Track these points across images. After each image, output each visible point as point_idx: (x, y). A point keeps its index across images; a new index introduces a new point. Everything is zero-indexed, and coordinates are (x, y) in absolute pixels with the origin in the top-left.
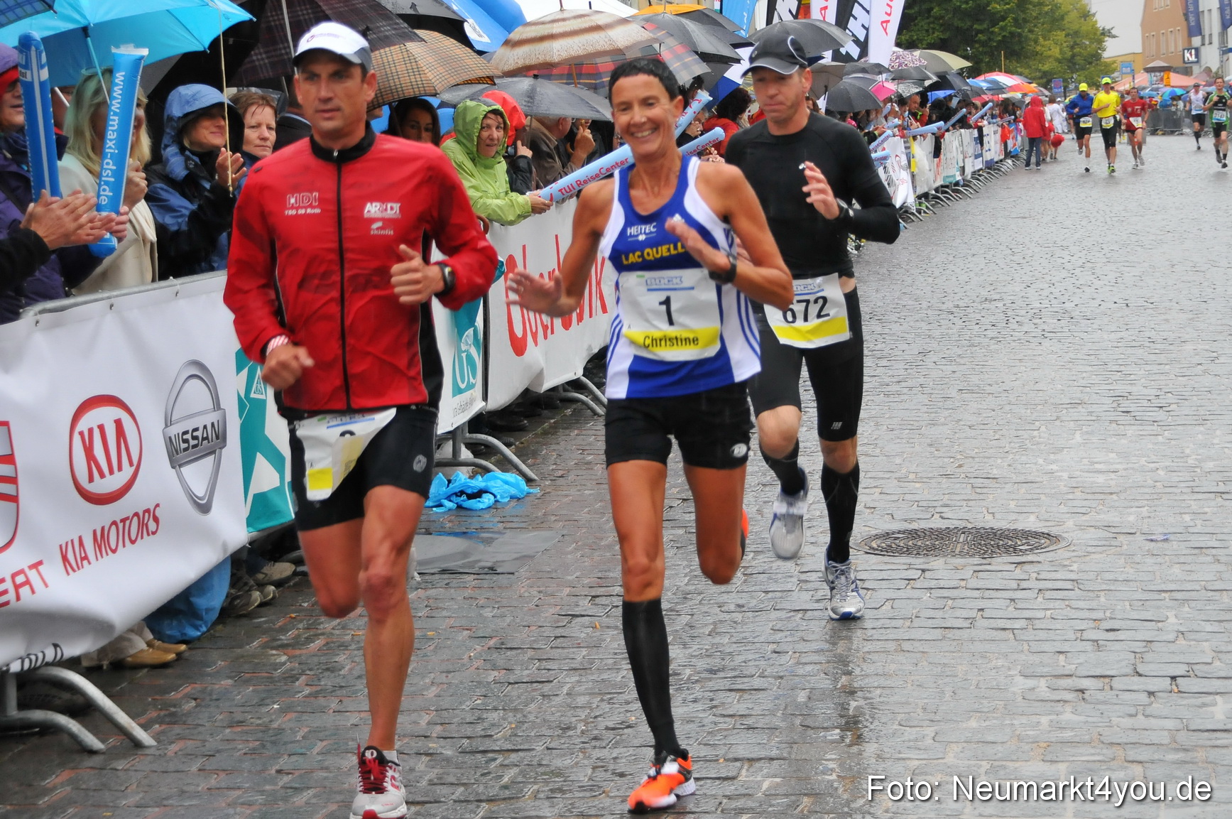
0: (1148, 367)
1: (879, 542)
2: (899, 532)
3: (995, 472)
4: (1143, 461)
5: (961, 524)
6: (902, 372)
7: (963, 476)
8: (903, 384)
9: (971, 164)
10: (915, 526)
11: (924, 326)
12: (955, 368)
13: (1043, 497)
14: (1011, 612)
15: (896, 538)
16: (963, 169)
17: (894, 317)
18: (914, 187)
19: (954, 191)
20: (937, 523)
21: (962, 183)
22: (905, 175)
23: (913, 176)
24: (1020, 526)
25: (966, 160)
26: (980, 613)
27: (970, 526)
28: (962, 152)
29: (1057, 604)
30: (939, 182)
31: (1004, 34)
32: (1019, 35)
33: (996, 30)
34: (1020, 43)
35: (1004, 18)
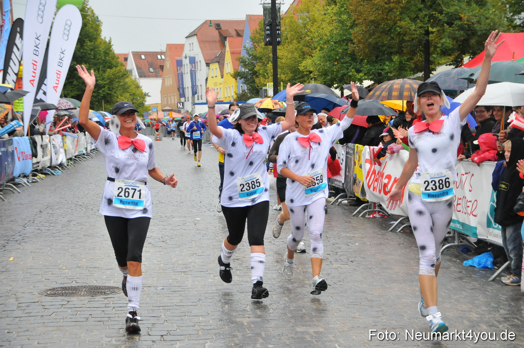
0: (159, 227)
1: (51, 291)
2: (59, 288)
3: (98, 266)
4: (155, 261)
5: (84, 285)
6: (60, 228)
7: (85, 267)
8: (61, 233)
9: (90, 147)
10: (65, 285)
11: (70, 210)
12: (82, 227)
13: (116, 274)
14: (102, 315)
15: (57, 290)
16: (86, 149)
17: (57, 207)
18: (66, 155)
19: (83, 157)
20: (74, 284)
21: (86, 154)
22: (62, 150)
23: (65, 151)
24: (107, 285)
25: (88, 145)
26: (90, 316)
27: (87, 285)
28: (86, 142)
29: (120, 312)
30: (77, 154)
31: (104, 93)
32: (110, 94)
33: (101, 91)
34: (111, 97)
35: (104, 87)
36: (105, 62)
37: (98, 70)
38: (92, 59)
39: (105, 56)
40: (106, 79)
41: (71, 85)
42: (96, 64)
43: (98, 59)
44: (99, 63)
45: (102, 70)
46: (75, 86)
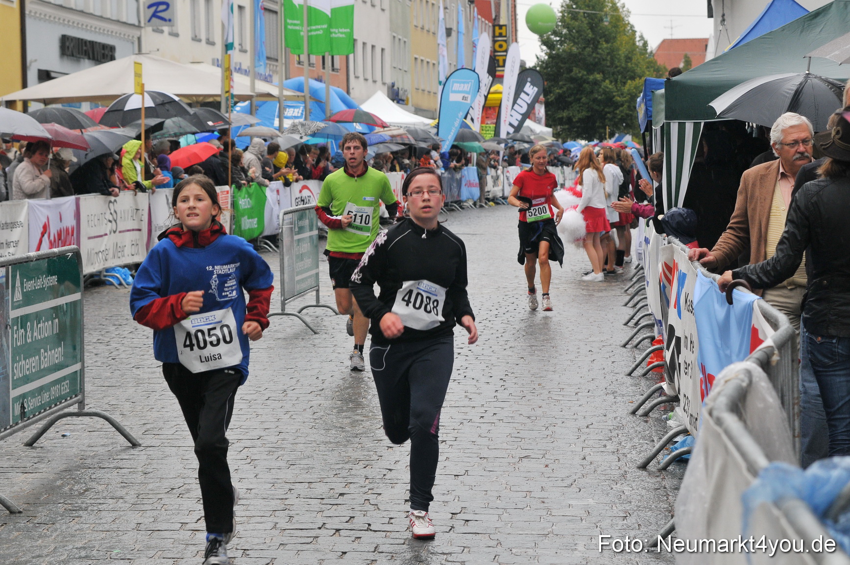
31: (622, 114)
32: (631, 115)
33: (618, 112)
34: (631, 120)
35: (622, 105)
36: (626, 69)
37: (616, 81)
38: (608, 67)
39: (626, 62)
40: (625, 95)
41: (579, 103)
42: (613, 74)
43: (617, 67)
44: (618, 72)
45: (621, 82)
46: (584, 104)
